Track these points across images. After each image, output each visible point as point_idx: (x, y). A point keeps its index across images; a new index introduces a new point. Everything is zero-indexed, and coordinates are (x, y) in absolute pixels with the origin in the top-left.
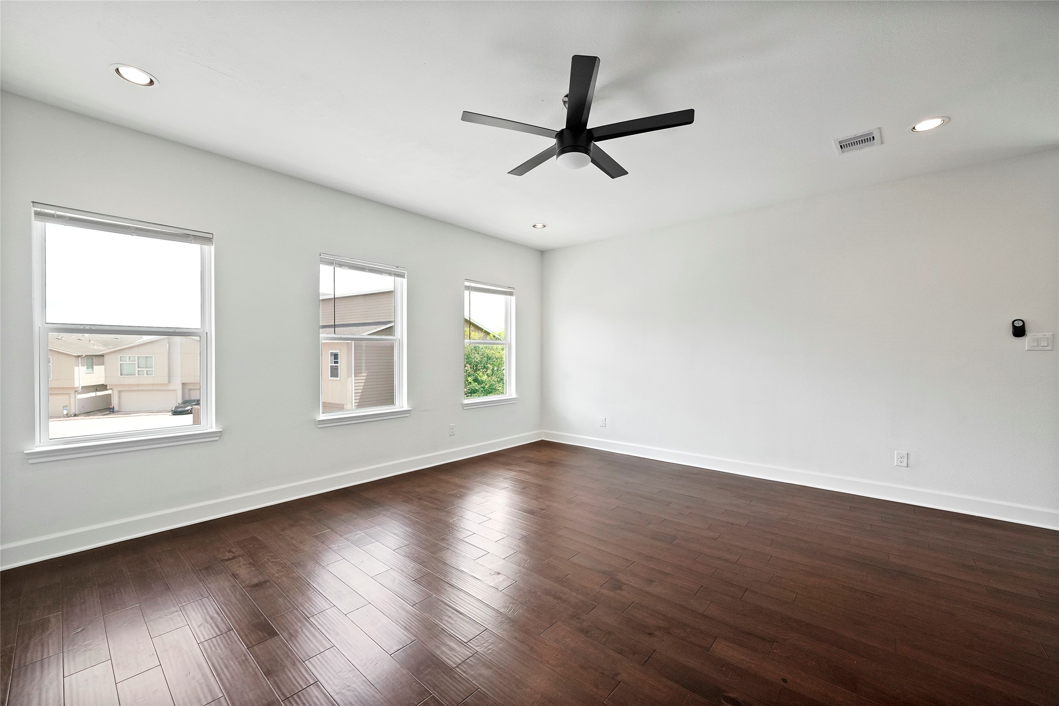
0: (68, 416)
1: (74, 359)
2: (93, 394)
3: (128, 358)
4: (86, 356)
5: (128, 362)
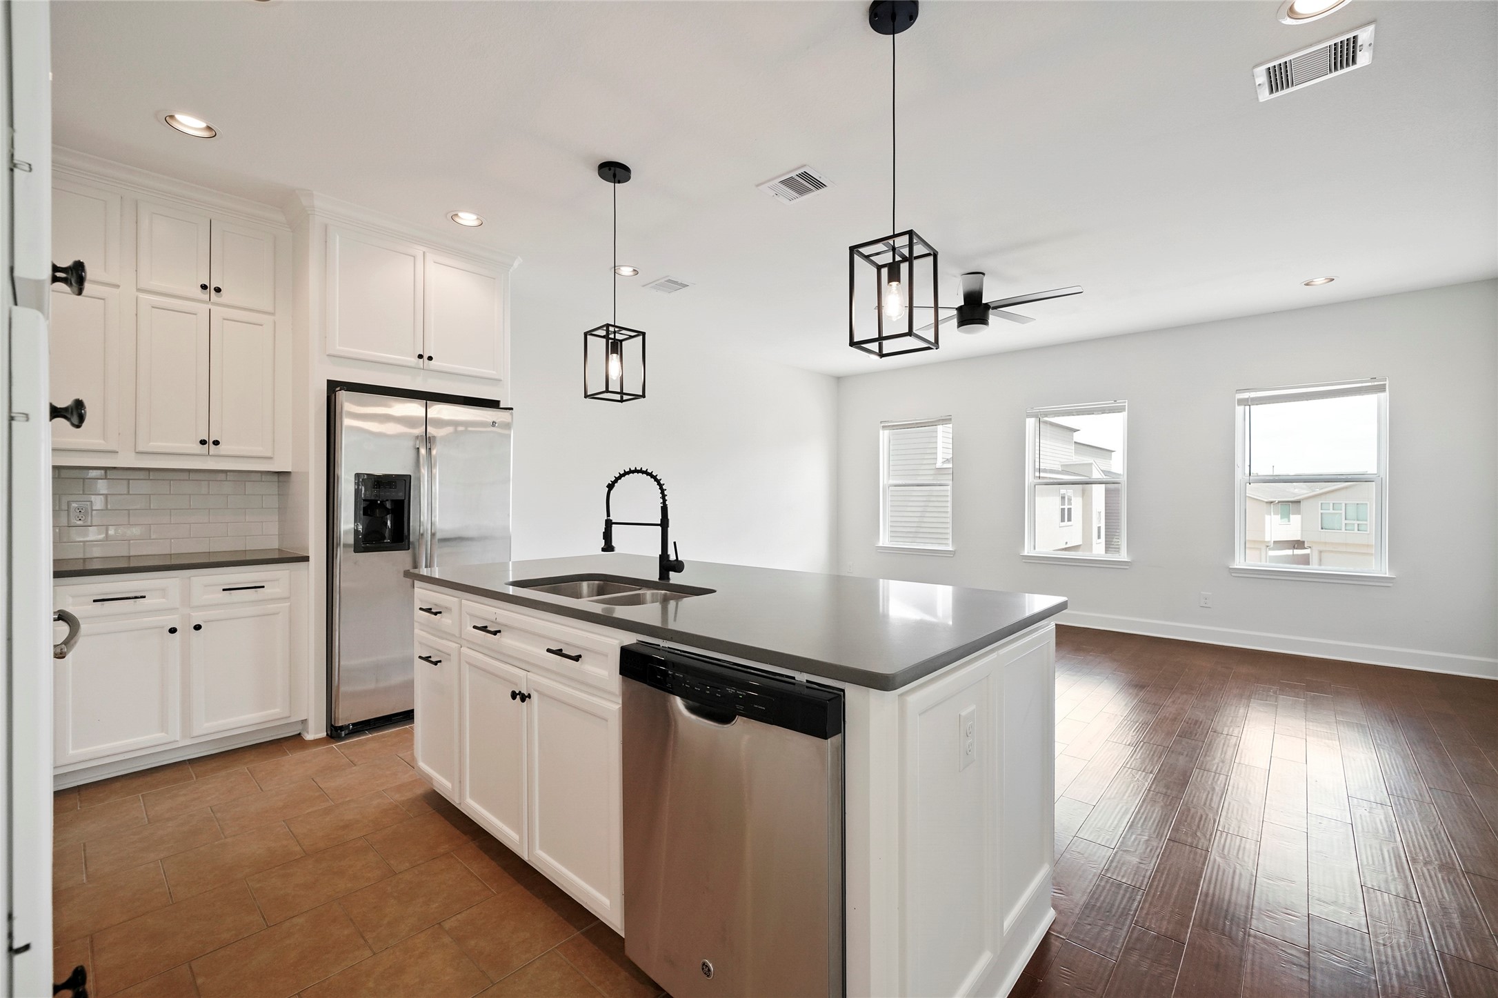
1: (1265, 504)
2: (1287, 552)
3: (1331, 505)
4: (1279, 502)
5: (1331, 511)
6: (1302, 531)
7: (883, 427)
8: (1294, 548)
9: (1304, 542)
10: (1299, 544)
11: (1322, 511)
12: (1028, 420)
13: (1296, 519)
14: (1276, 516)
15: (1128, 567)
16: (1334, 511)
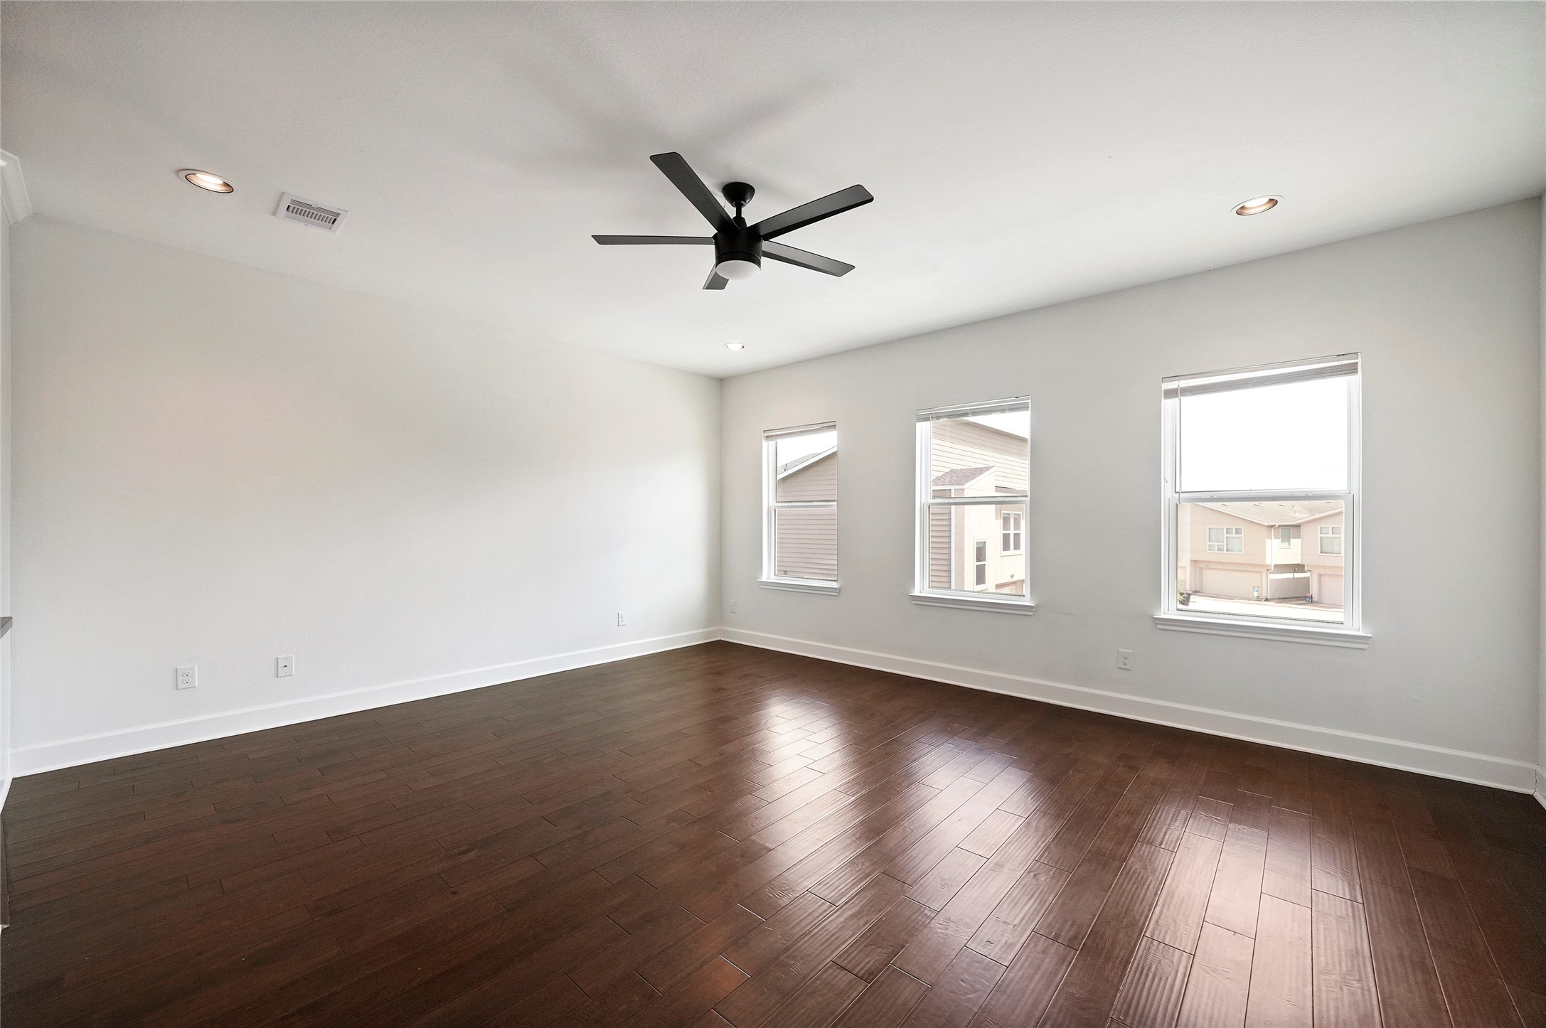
0: (1258, 599)
1: (1265, 528)
2: (1290, 575)
3: (1331, 529)
4: (1279, 526)
5: (1330, 535)
6: (1302, 554)
7: (767, 437)
8: (1295, 571)
9: (1304, 566)
10: (1299, 568)
11: (1322, 535)
12: (919, 425)
13: (1295, 543)
14: (1278, 540)
15: (1031, 613)
16: (1333, 536)
